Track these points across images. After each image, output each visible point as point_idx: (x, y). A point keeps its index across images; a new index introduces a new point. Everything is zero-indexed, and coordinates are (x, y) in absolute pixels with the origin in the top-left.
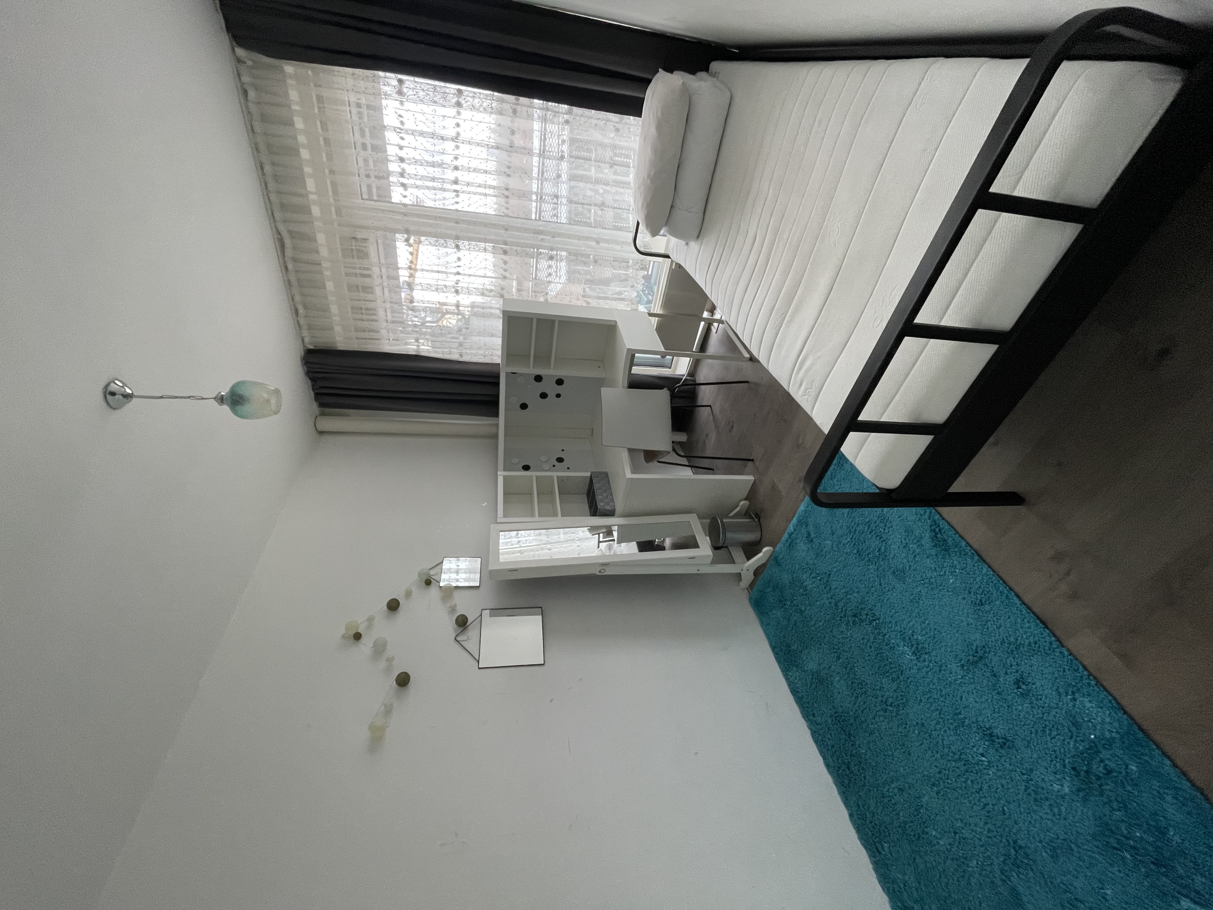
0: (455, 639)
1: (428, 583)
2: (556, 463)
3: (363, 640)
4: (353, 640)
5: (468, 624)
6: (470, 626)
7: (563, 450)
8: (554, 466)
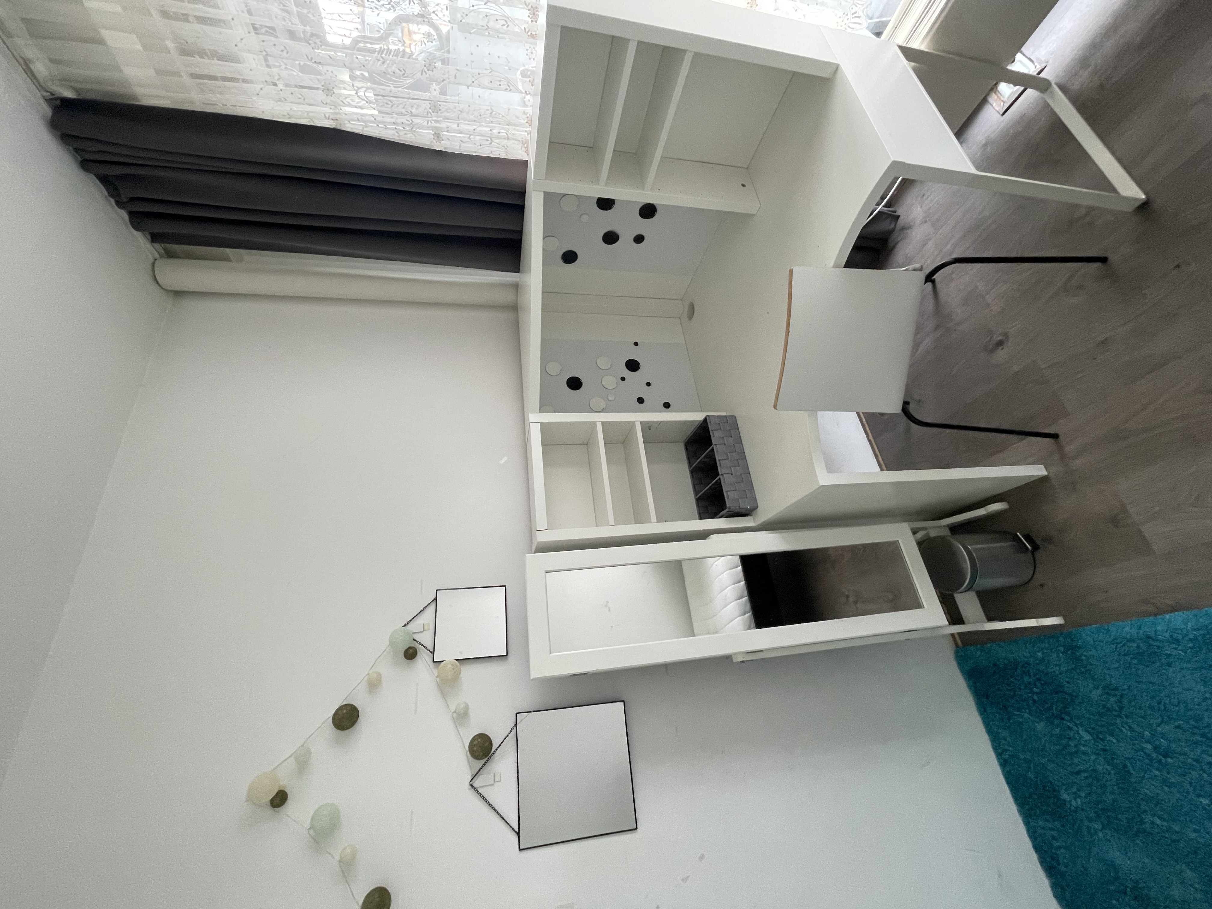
0: (471, 785)
1: (410, 654)
2: (627, 373)
3: (290, 806)
4: (270, 811)
5: (493, 750)
6: (496, 754)
7: (636, 344)
8: (623, 379)
